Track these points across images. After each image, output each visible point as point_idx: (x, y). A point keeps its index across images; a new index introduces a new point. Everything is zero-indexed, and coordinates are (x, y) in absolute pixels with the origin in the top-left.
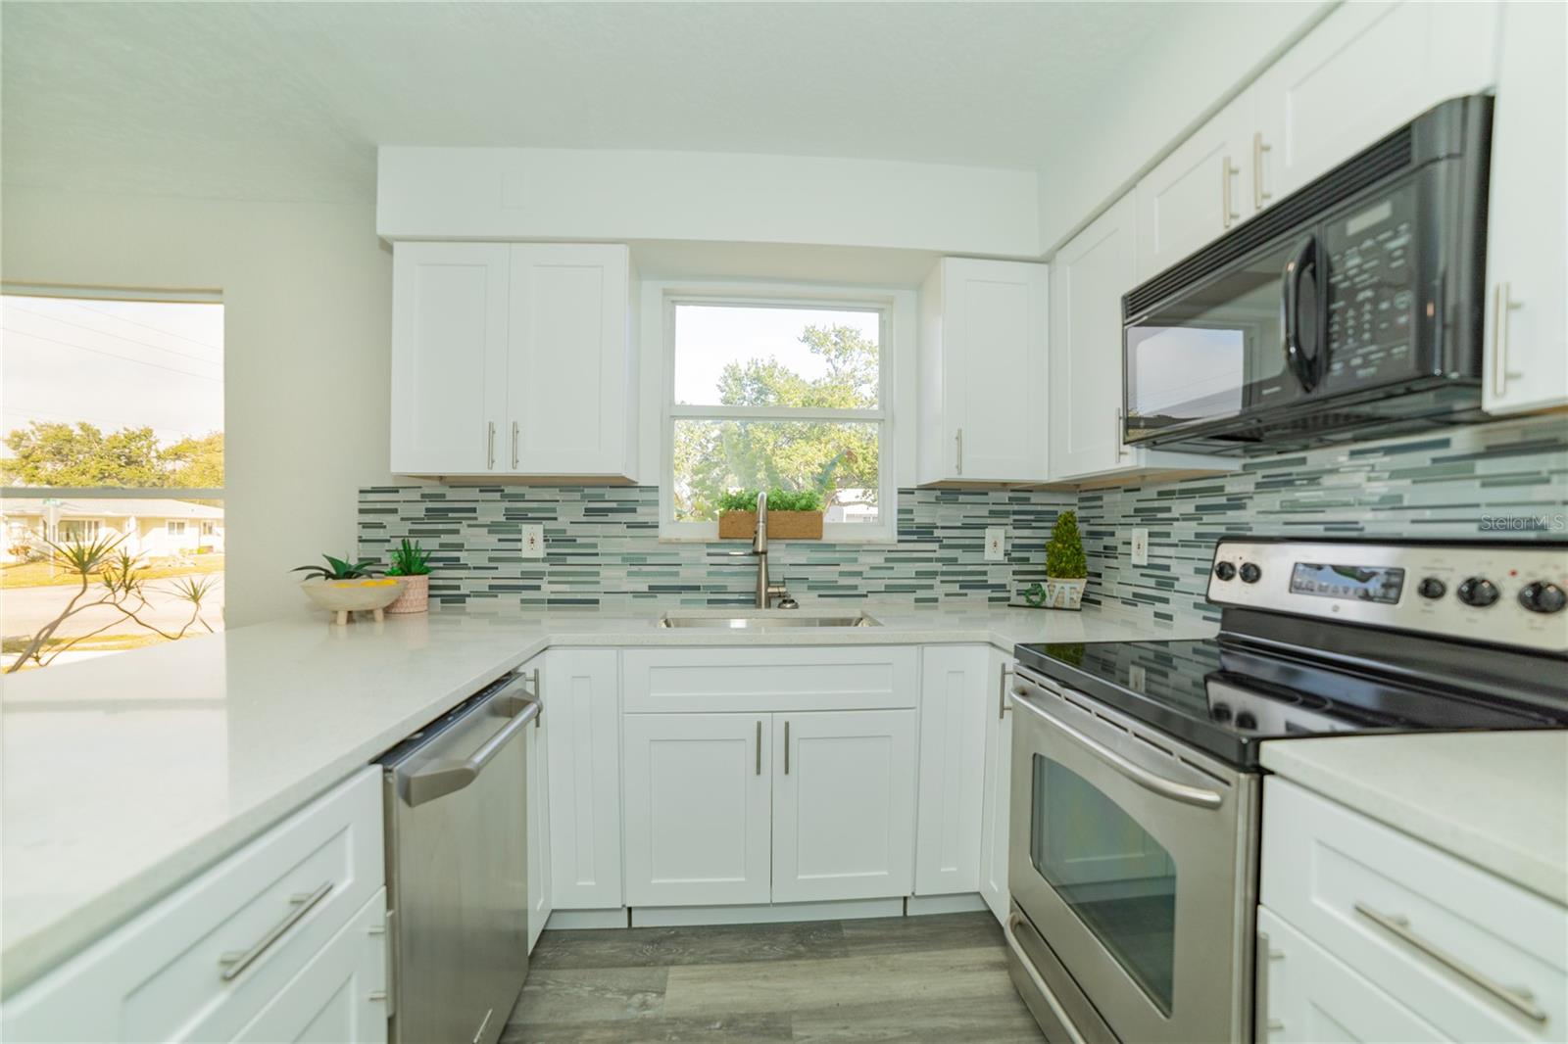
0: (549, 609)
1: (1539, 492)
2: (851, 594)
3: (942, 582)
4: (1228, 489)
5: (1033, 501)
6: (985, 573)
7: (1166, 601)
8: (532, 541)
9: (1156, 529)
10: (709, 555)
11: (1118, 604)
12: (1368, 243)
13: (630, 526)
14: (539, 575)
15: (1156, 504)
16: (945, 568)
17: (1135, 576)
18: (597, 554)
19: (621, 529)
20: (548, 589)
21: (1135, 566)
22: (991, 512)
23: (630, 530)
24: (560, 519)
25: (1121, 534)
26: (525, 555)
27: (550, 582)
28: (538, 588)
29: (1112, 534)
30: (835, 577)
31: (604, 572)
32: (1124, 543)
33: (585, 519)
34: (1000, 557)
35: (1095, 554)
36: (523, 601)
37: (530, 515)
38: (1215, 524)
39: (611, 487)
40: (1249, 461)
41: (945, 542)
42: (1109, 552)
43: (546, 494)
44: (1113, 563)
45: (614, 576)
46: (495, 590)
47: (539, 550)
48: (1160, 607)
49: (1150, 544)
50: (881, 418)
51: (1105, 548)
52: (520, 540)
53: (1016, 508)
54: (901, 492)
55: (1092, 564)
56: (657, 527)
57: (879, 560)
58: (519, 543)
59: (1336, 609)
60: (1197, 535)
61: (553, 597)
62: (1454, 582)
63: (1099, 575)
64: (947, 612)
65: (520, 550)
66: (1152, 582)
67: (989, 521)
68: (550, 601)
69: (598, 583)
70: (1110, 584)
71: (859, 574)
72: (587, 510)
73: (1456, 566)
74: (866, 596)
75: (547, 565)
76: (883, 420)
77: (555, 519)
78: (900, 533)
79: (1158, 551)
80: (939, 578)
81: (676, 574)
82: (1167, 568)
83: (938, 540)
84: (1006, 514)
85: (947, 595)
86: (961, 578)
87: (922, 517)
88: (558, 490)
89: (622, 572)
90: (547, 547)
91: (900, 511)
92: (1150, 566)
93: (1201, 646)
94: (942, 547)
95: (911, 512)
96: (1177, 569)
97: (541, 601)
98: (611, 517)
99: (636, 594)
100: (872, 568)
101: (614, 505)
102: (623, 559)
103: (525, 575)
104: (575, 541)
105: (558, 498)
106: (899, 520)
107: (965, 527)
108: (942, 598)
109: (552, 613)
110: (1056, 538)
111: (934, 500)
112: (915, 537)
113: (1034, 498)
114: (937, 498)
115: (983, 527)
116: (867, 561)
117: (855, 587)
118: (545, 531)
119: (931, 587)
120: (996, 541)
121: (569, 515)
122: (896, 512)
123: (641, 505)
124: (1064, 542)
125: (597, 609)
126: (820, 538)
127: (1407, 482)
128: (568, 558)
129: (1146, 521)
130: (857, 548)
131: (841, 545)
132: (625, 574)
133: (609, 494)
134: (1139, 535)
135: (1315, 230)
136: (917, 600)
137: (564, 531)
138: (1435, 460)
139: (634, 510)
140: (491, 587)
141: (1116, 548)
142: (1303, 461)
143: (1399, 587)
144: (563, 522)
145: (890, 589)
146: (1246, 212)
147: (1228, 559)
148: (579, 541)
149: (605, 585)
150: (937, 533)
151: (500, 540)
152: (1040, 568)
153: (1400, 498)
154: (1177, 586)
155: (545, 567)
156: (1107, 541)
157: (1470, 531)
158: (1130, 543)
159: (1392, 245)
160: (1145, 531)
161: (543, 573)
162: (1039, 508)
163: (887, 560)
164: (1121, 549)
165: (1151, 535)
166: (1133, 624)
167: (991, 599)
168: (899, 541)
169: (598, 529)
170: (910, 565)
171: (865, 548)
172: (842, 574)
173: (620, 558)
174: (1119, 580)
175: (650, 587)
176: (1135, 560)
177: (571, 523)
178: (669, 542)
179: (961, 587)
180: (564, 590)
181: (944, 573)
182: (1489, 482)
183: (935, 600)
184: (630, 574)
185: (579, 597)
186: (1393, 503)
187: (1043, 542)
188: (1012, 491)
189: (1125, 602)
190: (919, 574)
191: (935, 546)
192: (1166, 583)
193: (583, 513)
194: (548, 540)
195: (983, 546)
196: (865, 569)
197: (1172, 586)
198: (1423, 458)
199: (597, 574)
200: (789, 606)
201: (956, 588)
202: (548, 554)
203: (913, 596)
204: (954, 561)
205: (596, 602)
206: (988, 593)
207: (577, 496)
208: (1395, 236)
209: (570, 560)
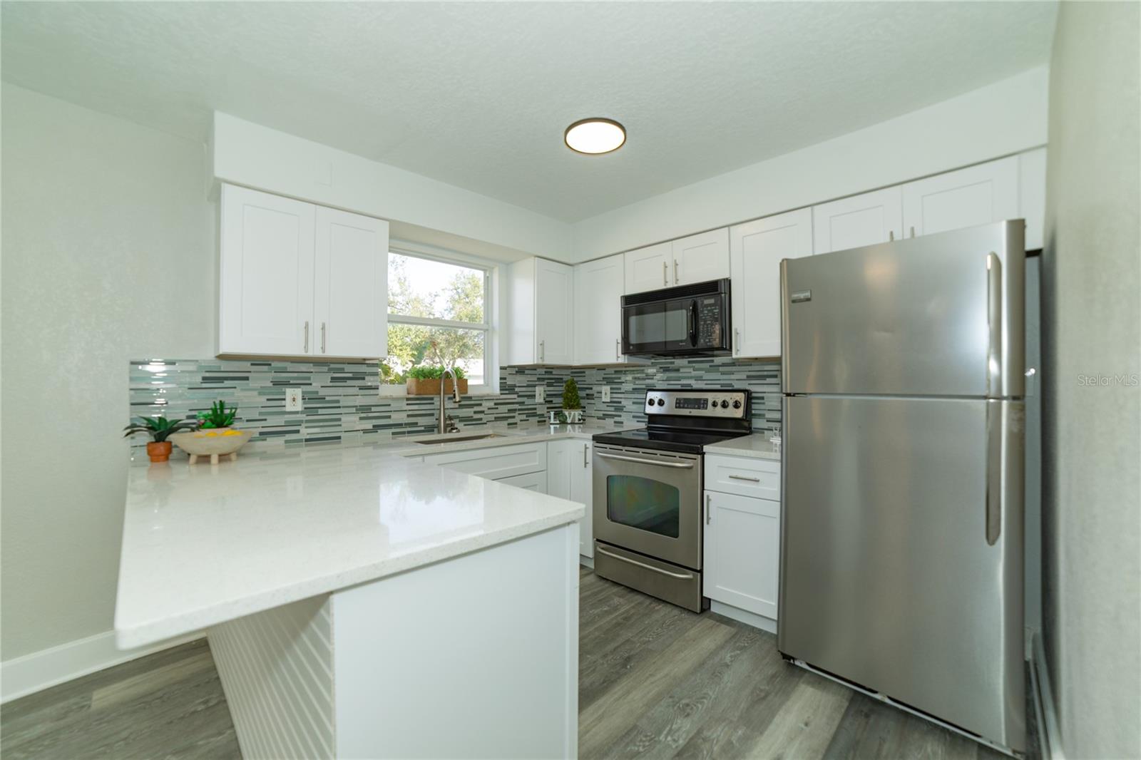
0: (306, 446)
1: (733, 377)
2: (479, 422)
3: (519, 414)
4: (646, 371)
5: (554, 373)
6: (535, 409)
7: (620, 416)
8: (294, 400)
9: (614, 386)
10: (407, 404)
11: (595, 420)
12: (709, 308)
13: (361, 388)
14: (299, 423)
15: (614, 376)
16: (520, 407)
17: (604, 407)
18: (339, 407)
19: (356, 391)
20: (305, 432)
21: (603, 402)
22: (538, 379)
23: (361, 391)
24: (314, 384)
25: (596, 388)
26: (288, 409)
27: (306, 427)
28: (298, 432)
29: (591, 389)
30: (472, 414)
31: (344, 418)
32: (598, 393)
33: (331, 384)
34: (542, 401)
35: (583, 398)
36: (286, 442)
37: (291, 382)
38: (641, 384)
39: (348, 364)
40: (653, 361)
41: (520, 394)
42: (589, 397)
43: (303, 367)
44: (592, 401)
45: (351, 421)
46: (264, 435)
47: (299, 406)
48: (617, 419)
49: (611, 393)
50: (486, 328)
51: (587, 395)
52: (284, 399)
53: (547, 376)
54: (502, 368)
55: (583, 402)
56: (378, 389)
57: (491, 404)
58: (283, 402)
59: (690, 412)
60: (633, 389)
61: (308, 437)
62: (720, 402)
63: (585, 407)
64: (521, 429)
65: (285, 406)
66: (613, 409)
67: (537, 383)
68: (307, 440)
69: (340, 425)
70: (590, 411)
71: (483, 412)
72: (332, 378)
73: (720, 397)
74: (486, 423)
75: (304, 415)
76: (487, 330)
77: (311, 384)
78: (501, 390)
79: (615, 395)
80: (518, 412)
81: (390, 417)
82: (620, 402)
83: (516, 393)
84: (543, 379)
85: (521, 421)
86: (526, 412)
87: (509, 382)
88: (311, 365)
89: (356, 418)
90: (304, 403)
91: (501, 379)
92: (611, 402)
93: (636, 432)
94: (519, 396)
95: (505, 379)
96: (624, 403)
97: (300, 440)
98: (350, 383)
99: (365, 431)
100: (489, 409)
101: (350, 375)
102: (357, 410)
103: (288, 424)
104: (325, 398)
105: (312, 370)
106: (501, 383)
107: (528, 386)
108: (519, 422)
109: (308, 448)
110: (568, 391)
111: (514, 373)
112: (507, 392)
113: (555, 372)
114: (517, 372)
115: (535, 386)
116: (486, 405)
117: (481, 419)
118: (303, 392)
119: (514, 417)
120: (540, 392)
121: (319, 382)
122: (499, 379)
123: (368, 375)
124: (572, 393)
125: (340, 442)
126: (467, 393)
127: (703, 372)
128: (320, 410)
129: (608, 383)
130: (482, 398)
131: (474, 397)
132: (358, 419)
133: (348, 368)
134: (606, 389)
135: (695, 299)
136: (509, 424)
137: (317, 392)
138: (710, 366)
139: (364, 379)
140: (261, 434)
141: (593, 395)
142: (673, 363)
143: (707, 404)
144: (316, 386)
145: (497, 419)
146: (671, 285)
147: (652, 397)
148: (327, 398)
149: (345, 426)
150: (517, 389)
151: (268, 400)
152: (561, 405)
153: (702, 377)
154: (625, 409)
155: (303, 417)
156: (588, 392)
157: (718, 387)
158: (601, 393)
159: (715, 311)
160: (608, 388)
161: (302, 421)
162: (556, 377)
163: (495, 404)
164: (596, 395)
165: (611, 389)
166: (604, 428)
167: (539, 422)
168: (501, 394)
169: (340, 391)
170: (504, 406)
171: (486, 398)
172: (475, 412)
173: (354, 409)
174: (595, 408)
175: (374, 426)
176: (604, 400)
177: (322, 387)
178: (386, 398)
179: (527, 416)
180: (315, 431)
181: (519, 410)
182: (723, 373)
183: (516, 424)
184: (361, 418)
185: (327, 435)
186: (698, 379)
187: (560, 393)
188: (547, 368)
189: (599, 418)
190: (510, 411)
191: (515, 396)
192: (620, 409)
193: (330, 380)
194: (305, 399)
195: (535, 396)
196: (486, 409)
197: (622, 410)
198: (707, 365)
199: (340, 420)
200: (454, 431)
201: (524, 417)
202: (305, 408)
203: (506, 422)
204: (522, 403)
205: (339, 438)
206: (537, 419)
207: (325, 369)
208: (715, 309)
209: (320, 411)
